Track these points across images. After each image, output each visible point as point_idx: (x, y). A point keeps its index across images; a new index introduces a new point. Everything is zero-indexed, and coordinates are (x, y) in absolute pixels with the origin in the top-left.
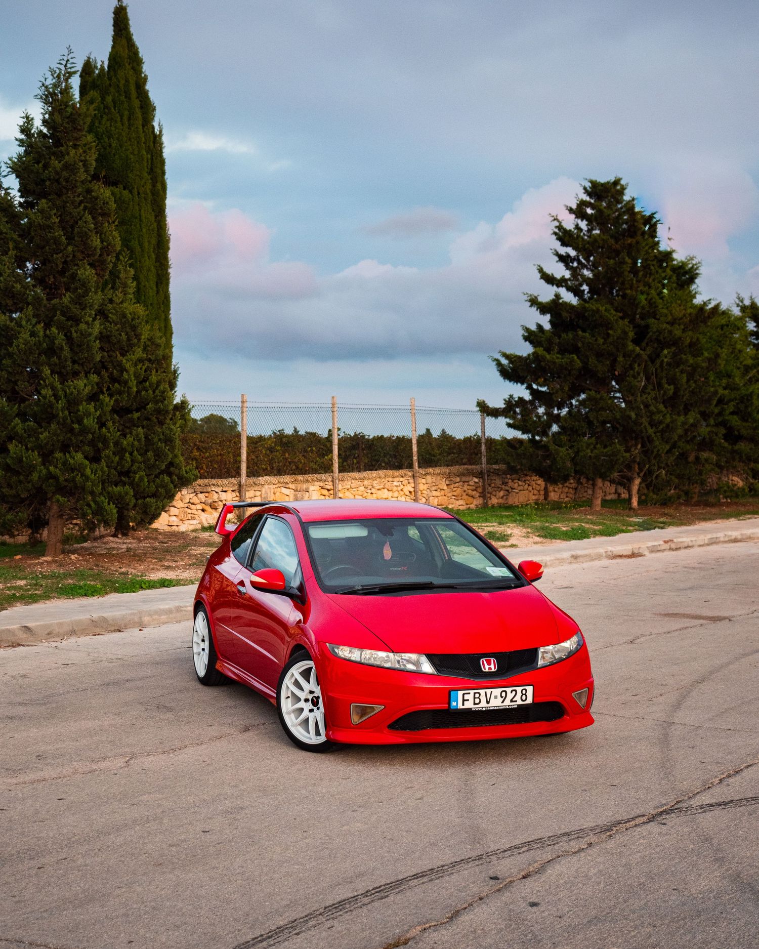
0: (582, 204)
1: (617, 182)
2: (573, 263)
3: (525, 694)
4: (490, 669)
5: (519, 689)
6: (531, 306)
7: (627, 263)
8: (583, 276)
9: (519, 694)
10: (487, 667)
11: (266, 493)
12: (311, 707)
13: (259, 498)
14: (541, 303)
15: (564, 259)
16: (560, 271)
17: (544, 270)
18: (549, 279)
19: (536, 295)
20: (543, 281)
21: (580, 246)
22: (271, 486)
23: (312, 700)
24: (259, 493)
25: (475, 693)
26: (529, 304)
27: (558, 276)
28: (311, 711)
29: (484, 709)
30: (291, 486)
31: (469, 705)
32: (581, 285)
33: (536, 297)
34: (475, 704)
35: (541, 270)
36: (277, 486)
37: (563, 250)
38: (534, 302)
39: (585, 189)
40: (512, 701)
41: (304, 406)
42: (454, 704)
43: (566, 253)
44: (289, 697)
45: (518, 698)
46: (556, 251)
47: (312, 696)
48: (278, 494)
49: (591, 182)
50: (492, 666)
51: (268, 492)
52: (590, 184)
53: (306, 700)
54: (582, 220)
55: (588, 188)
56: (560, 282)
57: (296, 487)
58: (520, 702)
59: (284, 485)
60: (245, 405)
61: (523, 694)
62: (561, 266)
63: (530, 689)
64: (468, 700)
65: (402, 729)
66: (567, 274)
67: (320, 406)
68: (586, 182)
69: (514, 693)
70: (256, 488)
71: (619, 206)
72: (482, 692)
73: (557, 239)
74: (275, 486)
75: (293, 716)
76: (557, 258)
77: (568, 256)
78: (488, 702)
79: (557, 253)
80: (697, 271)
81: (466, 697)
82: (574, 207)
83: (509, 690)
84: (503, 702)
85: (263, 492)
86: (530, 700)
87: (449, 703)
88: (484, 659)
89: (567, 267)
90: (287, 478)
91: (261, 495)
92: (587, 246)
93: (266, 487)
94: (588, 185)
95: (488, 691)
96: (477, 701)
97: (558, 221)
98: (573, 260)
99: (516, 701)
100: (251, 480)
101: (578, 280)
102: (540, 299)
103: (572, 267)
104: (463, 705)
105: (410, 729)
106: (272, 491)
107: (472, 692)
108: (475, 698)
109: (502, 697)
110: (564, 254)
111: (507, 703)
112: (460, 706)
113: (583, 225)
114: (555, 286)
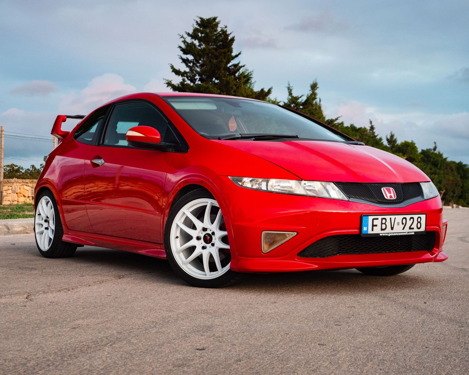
0: (196, 30)
1: (215, 19)
2: (190, 64)
3: (420, 222)
4: (391, 197)
5: (416, 217)
6: (168, 86)
7: (223, 62)
8: (196, 71)
9: (416, 222)
10: (388, 195)
11: (15, 188)
12: (204, 244)
13: (11, 191)
14: (173, 85)
15: (185, 61)
16: (183, 68)
17: (174, 67)
18: (177, 72)
19: (171, 80)
20: (173, 73)
21: (196, 53)
22: (18, 184)
23: (205, 237)
24: (11, 188)
25: (382, 219)
26: (166, 85)
27: (182, 70)
28: (204, 248)
29: (389, 235)
30: (29, 184)
31: (377, 230)
32: (195, 75)
33: (170, 81)
34: (382, 230)
35: (172, 67)
36: (21, 184)
37: (185, 57)
38: (169, 84)
39: (197, 22)
40: (410, 228)
41: (38, 137)
42: (365, 229)
43: (187, 58)
44: (177, 237)
45: (414, 226)
46: (181, 56)
47: (204, 233)
48: (22, 189)
49: (201, 18)
50: (392, 194)
51: (16, 187)
52: (200, 19)
53: (198, 238)
54: (195, 40)
55: (199, 22)
56: (183, 74)
57: (33, 185)
58: (416, 230)
59: (25, 184)
60: (3, 133)
61: (418, 222)
62: (184, 65)
63: (423, 217)
64: (376, 226)
65: (312, 256)
66: (187, 70)
67: (46, 138)
68: (198, 18)
69: (412, 220)
70: (9, 185)
71: (215, 33)
72: (388, 217)
73: (181, 50)
74: (20, 184)
75: (182, 255)
76: (181, 61)
77: (188, 60)
78: (392, 228)
79: (182, 57)
80: (251, 76)
81: (376, 222)
82: (191, 32)
83: (408, 217)
84: (403, 229)
85: (13, 187)
86: (423, 229)
87: (361, 228)
88: (384, 188)
89: (187, 66)
90: (27, 181)
91: (12, 189)
92: (200, 53)
93: (15, 184)
94: (199, 20)
95: (393, 217)
96: (384, 227)
97: (184, 38)
98: (190, 62)
99: (413, 229)
100: (6, 180)
101: (194, 73)
102: (173, 83)
103: (190, 66)
104: (373, 230)
105: (320, 256)
106: (19, 187)
107: (380, 217)
108: (382, 224)
109: (403, 224)
110: (186, 59)
111: (407, 229)
112: (370, 232)
113: (196, 42)
114: (180, 76)
